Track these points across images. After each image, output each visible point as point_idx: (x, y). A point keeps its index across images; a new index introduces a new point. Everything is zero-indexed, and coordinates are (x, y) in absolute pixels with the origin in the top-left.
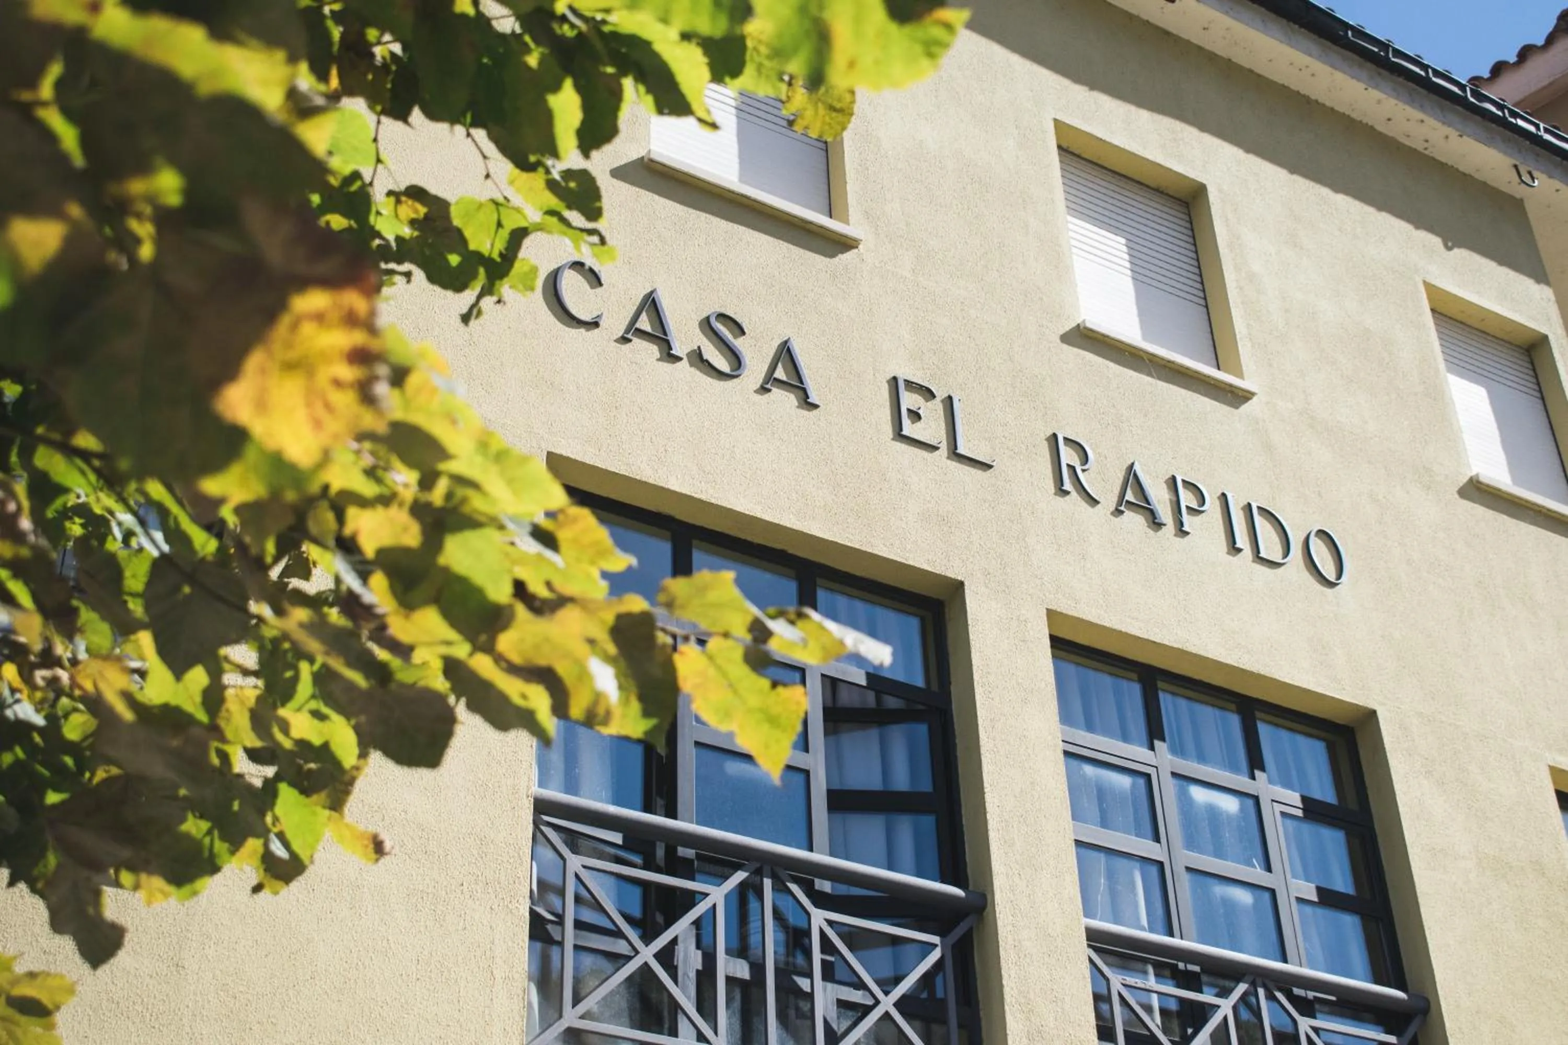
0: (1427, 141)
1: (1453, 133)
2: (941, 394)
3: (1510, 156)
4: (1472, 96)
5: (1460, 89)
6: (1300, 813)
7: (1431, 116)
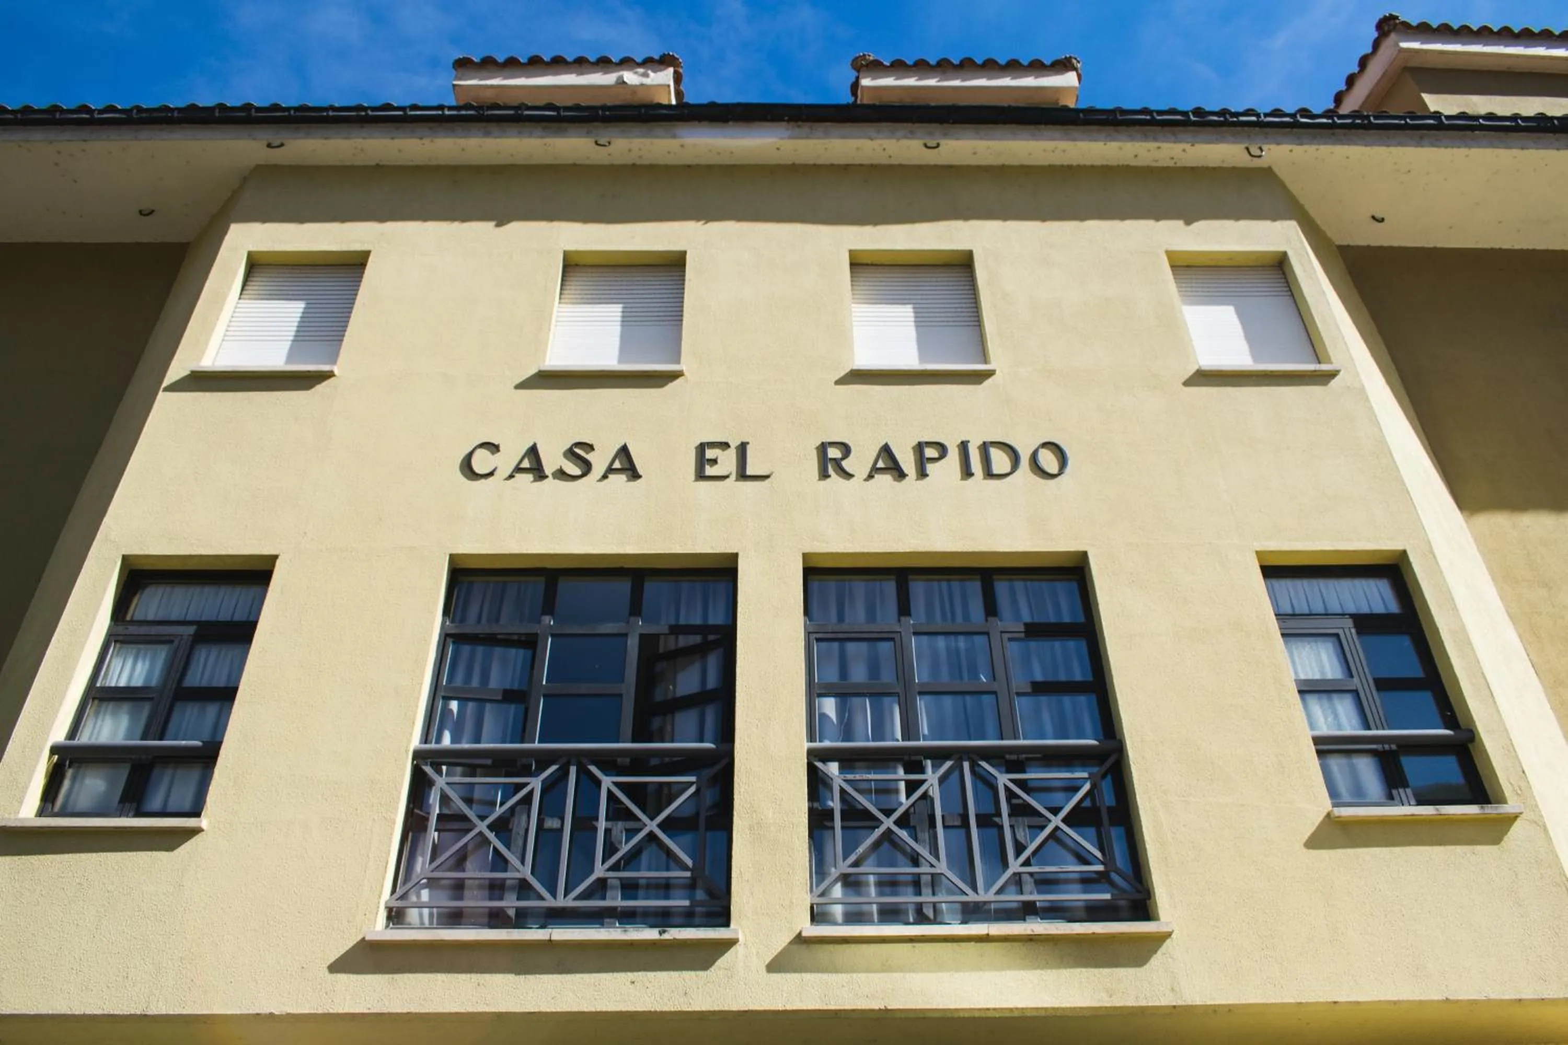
0: (1172, 158)
1: (1187, 146)
2: (734, 444)
3: (1240, 143)
4: (1194, 117)
5: (1183, 116)
6: (1022, 635)
7: (1163, 142)
